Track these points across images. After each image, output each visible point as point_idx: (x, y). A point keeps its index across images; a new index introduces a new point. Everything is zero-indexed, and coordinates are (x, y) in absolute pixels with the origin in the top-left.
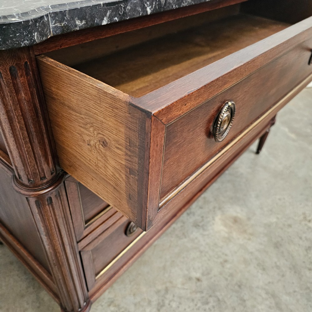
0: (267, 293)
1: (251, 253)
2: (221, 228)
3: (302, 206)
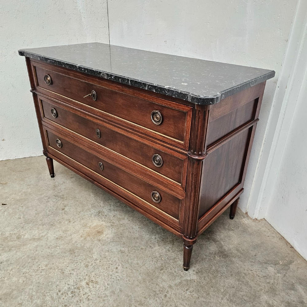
1: (71, 235)
2: (95, 224)
3: (106, 284)
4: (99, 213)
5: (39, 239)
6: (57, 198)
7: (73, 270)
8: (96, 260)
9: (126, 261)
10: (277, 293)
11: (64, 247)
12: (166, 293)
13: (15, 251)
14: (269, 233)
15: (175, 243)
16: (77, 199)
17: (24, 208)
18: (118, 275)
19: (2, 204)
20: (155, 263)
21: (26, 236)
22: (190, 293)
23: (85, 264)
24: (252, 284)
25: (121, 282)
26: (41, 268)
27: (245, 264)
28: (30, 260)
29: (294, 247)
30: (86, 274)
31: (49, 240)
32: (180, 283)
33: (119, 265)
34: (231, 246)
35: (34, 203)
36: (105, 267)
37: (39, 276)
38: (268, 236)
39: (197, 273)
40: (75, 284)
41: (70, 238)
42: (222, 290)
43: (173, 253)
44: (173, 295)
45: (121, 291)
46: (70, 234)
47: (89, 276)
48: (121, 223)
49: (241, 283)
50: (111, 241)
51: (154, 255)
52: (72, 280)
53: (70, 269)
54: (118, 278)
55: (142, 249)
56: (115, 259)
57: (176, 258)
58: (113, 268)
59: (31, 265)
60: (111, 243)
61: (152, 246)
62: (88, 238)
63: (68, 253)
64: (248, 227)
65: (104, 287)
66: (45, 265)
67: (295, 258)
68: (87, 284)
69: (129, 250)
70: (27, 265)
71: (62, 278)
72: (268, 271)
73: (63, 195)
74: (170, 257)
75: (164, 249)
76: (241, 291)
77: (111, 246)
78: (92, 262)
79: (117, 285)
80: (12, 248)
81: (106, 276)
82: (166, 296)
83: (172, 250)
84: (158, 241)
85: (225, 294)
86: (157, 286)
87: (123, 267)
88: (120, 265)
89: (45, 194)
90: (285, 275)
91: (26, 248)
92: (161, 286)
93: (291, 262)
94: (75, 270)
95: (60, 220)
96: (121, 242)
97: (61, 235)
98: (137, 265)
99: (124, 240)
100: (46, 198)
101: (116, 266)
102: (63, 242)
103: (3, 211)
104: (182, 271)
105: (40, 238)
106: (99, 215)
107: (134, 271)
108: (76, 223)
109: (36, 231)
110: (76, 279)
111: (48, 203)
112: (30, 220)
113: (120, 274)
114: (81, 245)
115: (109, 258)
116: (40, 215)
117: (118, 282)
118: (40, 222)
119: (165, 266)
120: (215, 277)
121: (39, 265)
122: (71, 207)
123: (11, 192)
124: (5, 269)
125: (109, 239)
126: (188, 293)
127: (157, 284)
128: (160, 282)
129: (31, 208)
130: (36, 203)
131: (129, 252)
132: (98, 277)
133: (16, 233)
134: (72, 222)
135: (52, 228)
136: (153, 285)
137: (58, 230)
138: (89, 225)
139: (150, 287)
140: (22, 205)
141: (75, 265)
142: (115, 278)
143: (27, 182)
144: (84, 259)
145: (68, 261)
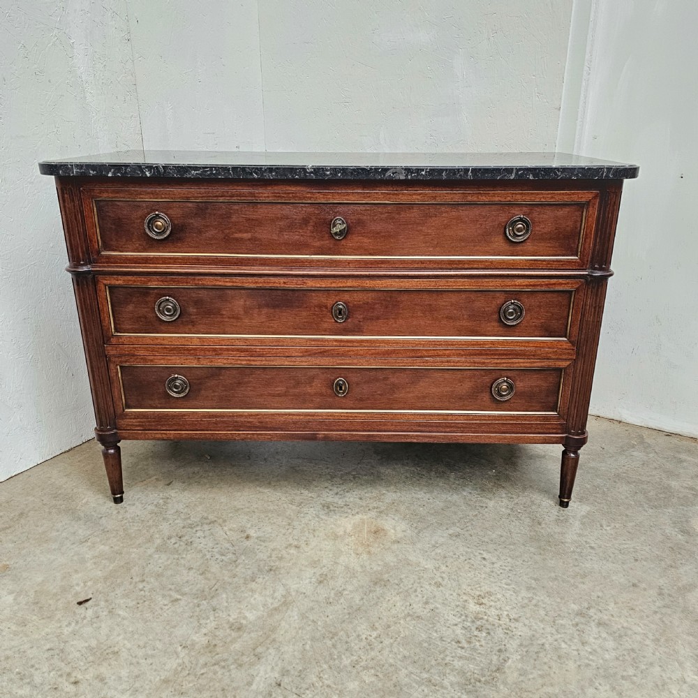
0: (284, 596)
1: (336, 563)
2: (349, 526)
3: (506, 586)
4: (328, 508)
5: (286, 604)
6: (198, 528)
7: (426, 603)
8: (437, 568)
9: (480, 542)
10: (677, 473)
11: (356, 586)
12: (588, 545)
13: (272, 651)
16: (247, 510)
17: (151, 580)
18: (501, 566)
19: (80, 603)
20: (521, 522)
21: (251, 616)
22: (610, 528)
23: (430, 584)
24: (645, 478)
25: (517, 570)
26: (370, 638)
27: (608, 463)
28: (329, 643)
30: (455, 594)
31: (308, 594)
32: (583, 524)
33: (480, 553)
35: (161, 561)
36: (467, 568)
37: (388, 649)
39: (580, 502)
40: (463, 617)
41: (341, 568)
42: (632, 503)
43: (520, 498)
44: (597, 542)
45: (536, 579)
46: (332, 563)
47: (464, 593)
48: (387, 501)
49: (634, 484)
50: (416, 531)
51: (501, 513)
52: (448, 616)
53: (420, 605)
54: (506, 568)
55: (475, 516)
56: (461, 550)
58: (478, 562)
59: (345, 647)
61: (482, 505)
62: (375, 550)
63: (378, 589)
65: (508, 591)
66: (370, 630)
67: (638, 431)
68: (480, 604)
69: (462, 527)
70: (336, 652)
71: (430, 626)
72: (637, 457)
73: (205, 518)
74: (525, 504)
75: (503, 499)
76: (648, 492)
77: (428, 538)
78: (438, 575)
79: (519, 577)
80: (254, 650)
81: (487, 578)
82: (592, 548)
83: (512, 494)
84: (478, 494)
85: (640, 504)
86: (567, 545)
87: (490, 553)
88: (482, 552)
89: (157, 536)
90: (655, 452)
91: (286, 632)
92: (569, 541)
93: (641, 437)
94: (431, 601)
95: (274, 556)
96: (432, 524)
97: (318, 574)
98: (502, 539)
99: (432, 519)
100: (173, 541)
101: (479, 557)
102: (341, 580)
103: (105, 613)
104: (563, 511)
105: (285, 601)
106: (334, 510)
107: (512, 547)
108: (313, 543)
109: (256, 596)
110: (453, 610)
111: (195, 545)
112: (207, 590)
113: (500, 563)
114: (379, 565)
115: (451, 554)
116: (214, 569)
117: (515, 573)
118: (236, 579)
119: (536, 517)
120: (605, 494)
121: (359, 636)
122: (257, 527)
123: (58, 574)
124: (304, 686)
125: (409, 532)
126: (608, 528)
127: (562, 543)
128: (562, 538)
129: (169, 572)
130: (165, 559)
131: (465, 530)
132: (478, 586)
133: (218, 625)
134: (303, 545)
135: (280, 574)
136: (560, 547)
137: (296, 570)
138: (342, 533)
139: (561, 551)
140: (137, 579)
141: (420, 595)
142: (501, 571)
143: (67, 538)
144: (419, 579)
145: (398, 598)
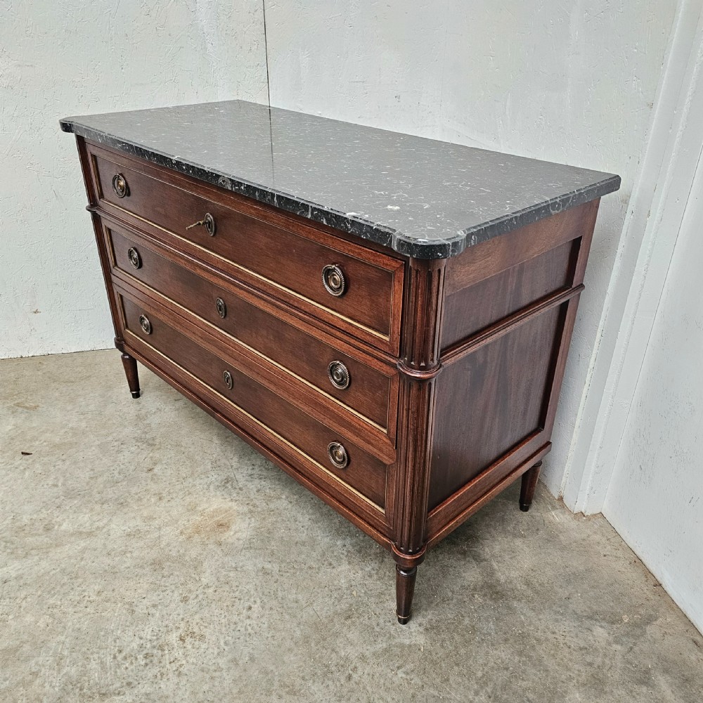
0: (98, 528)
1: (160, 529)
2: (214, 507)
3: (222, 643)
4: (228, 482)
5: (90, 534)
6: (139, 444)
7: (154, 606)
8: (208, 586)
9: (272, 593)
10: (607, 689)
11: (141, 555)
12: (351, 672)
13: (36, 558)
14: (609, 547)
15: (386, 560)
16: (183, 449)
17: (68, 463)
18: (250, 625)
19: (23, 453)
20: (336, 603)
21: (64, 527)
22: (404, 676)
23: (182, 594)
24: (550, 664)
25: (255, 639)
26: (87, 598)
27: (541, 617)
28: (65, 580)
29: (664, 586)
30: (181, 616)
31: (111, 537)
32: (386, 650)
33: (255, 602)
34: (514, 574)
35: (90, 453)
36: (225, 604)
37: (81, 615)
38: (605, 556)
39: (427, 629)
40: (155, 638)
41: (156, 535)
42: (479, 674)
43: (378, 582)
44: (366, 676)
45: (252, 659)
46: (158, 527)
47: (188, 622)
48: (272, 506)
49: (524, 659)
50: (246, 546)
51: (336, 583)
52: (149, 628)
53: (148, 603)
54: (250, 630)
55: (310, 568)
56: (248, 587)
57: (385, 594)
58: (241, 607)
59: (66, 591)
60: (244, 551)
61: (334, 563)
62: (196, 538)
63: (147, 569)
64: (561, 532)
65: (216, 649)
66: (96, 593)
67: (662, 610)
68: (181, 639)
69: (282, 569)
70: (58, 589)
71: (128, 624)
72: (593, 636)
73: (153, 439)
74: (371, 590)
75: (360, 572)
76: (523, 679)
77: (243, 558)
78: (198, 592)
79: (245, 646)
80: (32, 549)
81: (223, 625)
82: (350, 677)
83: (377, 574)
84: (349, 552)
85: (484, 682)
86: (334, 655)
87: (263, 608)
88: (258, 601)
89: (115, 435)
90: (631, 648)
91: (60, 553)
92: (343, 654)
93: (650, 620)
94: (160, 607)
95: (139, 495)
96: (267, 549)
97: (138, 528)
98: (294, 605)
99: (274, 545)
100: (116, 444)
101: (249, 603)
102: (141, 544)
103: (22, 468)
104: (393, 624)
105: (93, 532)
106: (226, 487)
107: (287, 617)
108: (173, 503)
109: (87, 516)
110: (159, 626)
111: (119, 455)
112: (76, 491)
113: (254, 622)
114: (179, 551)
115: (235, 584)
116: (100, 480)
117: (248, 639)
118: (98, 495)
119: (357, 610)
120: (467, 643)
121: (84, 591)
122: (166, 467)
123: (44, 428)
124: (12, 595)
125: (241, 542)
126: (401, 674)
127: (333, 650)
128: (341, 645)
129: (82, 465)
130: (94, 453)
131: (281, 573)
132: (206, 625)
133: (45, 518)
134: (165, 500)
135: (121, 511)
136: (324, 651)
137: (133, 515)
138: (201, 509)
139: (317, 656)
140: (64, 457)
141: (161, 597)
142: (242, 629)
143: (81, 406)
144: (182, 584)
145: (146, 586)
